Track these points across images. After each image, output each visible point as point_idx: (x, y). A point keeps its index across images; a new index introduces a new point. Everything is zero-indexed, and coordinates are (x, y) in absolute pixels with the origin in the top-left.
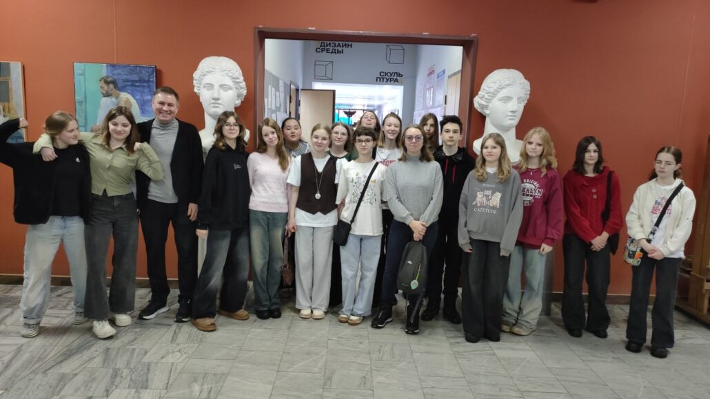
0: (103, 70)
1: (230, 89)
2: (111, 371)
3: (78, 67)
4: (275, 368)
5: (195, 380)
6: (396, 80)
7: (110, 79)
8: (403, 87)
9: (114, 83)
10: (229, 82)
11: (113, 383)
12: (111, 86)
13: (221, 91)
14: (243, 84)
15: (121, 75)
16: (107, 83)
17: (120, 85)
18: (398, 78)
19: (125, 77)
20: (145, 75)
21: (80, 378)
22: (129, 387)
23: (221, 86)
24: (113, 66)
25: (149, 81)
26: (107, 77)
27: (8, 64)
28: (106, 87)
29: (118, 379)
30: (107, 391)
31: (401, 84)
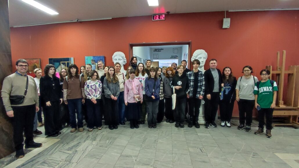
0: (92, 58)
1: (121, 60)
2: (87, 136)
3: (86, 57)
4: (130, 137)
5: (108, 139)
6: (176, 58)
7: (93, 60)
8: (178, 60)
9: (94, 61)
10: (121, 58)
11: (87, 139)
12: (94, 62)
13: (119, 61)
14: (125, 58)
15: (96, 59)
16: (93, 61)
17: (96, 61)
18: (177, 57)
19: (97, 59)
20: (102, 58)
21: (80, 137)
22: (91, 140)
23: (119, 59)
24: (94, 57)
25: (103, 60)
26: (93, 59)
27: (71, 58)
28: (92, 62)
29: (89, 138)
30: (85, 141)
31: (177, 59)
